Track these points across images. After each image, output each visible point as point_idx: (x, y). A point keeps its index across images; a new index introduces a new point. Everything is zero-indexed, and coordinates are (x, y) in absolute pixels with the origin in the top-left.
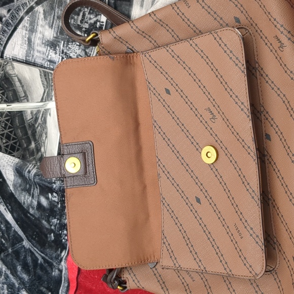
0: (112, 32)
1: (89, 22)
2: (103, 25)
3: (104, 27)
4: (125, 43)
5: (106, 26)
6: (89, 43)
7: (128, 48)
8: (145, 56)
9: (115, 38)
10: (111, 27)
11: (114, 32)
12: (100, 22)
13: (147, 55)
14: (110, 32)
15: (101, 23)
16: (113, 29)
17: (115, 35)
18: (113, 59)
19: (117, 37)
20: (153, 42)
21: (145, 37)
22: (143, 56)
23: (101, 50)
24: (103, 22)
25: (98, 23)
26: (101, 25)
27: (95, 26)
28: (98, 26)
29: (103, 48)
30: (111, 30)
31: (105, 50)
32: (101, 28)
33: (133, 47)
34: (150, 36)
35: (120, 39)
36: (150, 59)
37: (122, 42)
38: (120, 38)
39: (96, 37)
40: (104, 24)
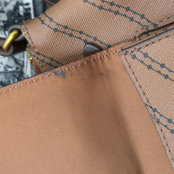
0: (47, 21)
1: (6, 9)
2: (30, 9)
3: (32, 12)
4: (78, 35)
5: (34, 9)
6: (12, 50)
7: (86, 43)
8: (134, 57)
9: (56, 30)
10: (44, 9)
11: (51, 20)
12: (22, 4)
13: (139, 55)
14: (43, 22)
15: (26, 7)
16: (47, 12)
17: (53, 25)
18: (63, 74)
19: (59, 28)
20: (137, 18)
21: (117, 13)
22: (129, 57)
23: (35, 58)
24: (27, 4)
25: (21, 8)
26: (26, 9)
27: (17, 14)
28: (22, 13)
29: (38, 53)
30: (43, 17)
31: (42, 58)
32: (27, 14)
33: (95, 39)
34: (128, 9)
35: (67, 30)
36: (148, 62)
37: (71, 35)
38: (66, 27)
39: (20, 38)
40: (31, 6)
